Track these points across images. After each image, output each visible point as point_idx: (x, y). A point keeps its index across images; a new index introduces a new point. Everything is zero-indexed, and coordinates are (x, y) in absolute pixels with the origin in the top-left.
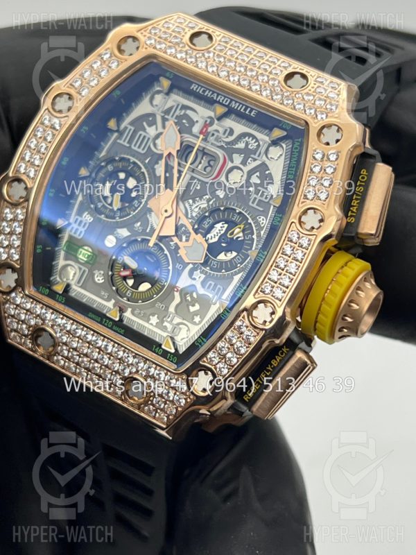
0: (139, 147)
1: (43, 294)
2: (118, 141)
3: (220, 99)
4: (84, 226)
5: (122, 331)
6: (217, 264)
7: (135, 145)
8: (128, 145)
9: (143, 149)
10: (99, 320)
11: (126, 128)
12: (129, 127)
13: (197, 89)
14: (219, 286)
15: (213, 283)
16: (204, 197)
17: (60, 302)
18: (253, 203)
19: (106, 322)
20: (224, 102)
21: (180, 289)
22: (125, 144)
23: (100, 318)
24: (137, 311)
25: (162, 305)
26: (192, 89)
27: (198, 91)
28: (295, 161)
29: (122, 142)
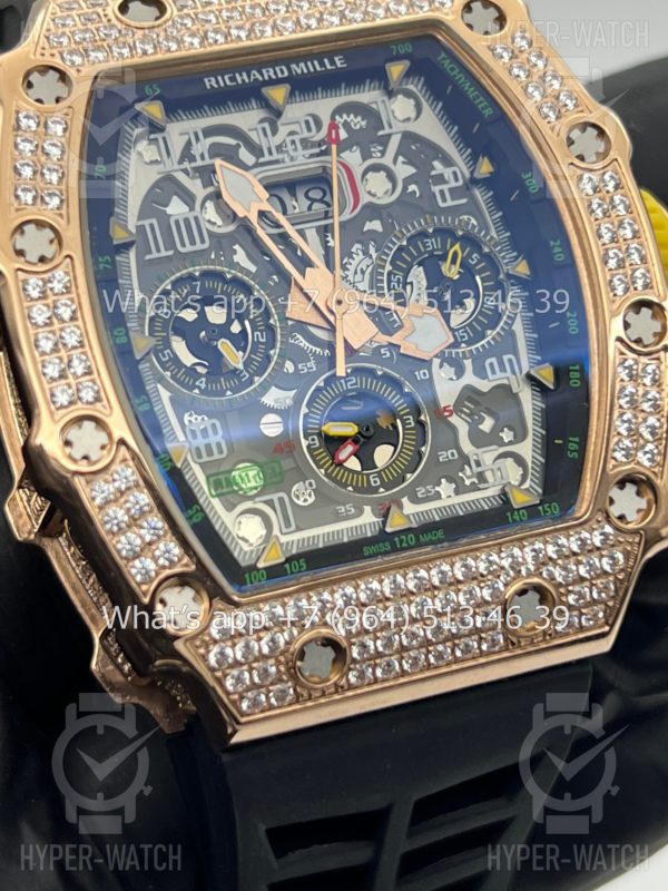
0: (193, 242)
2: (148, 257)
3: (268, 73)
4: (215, 432)
5: (440, 536)
6: (466, 331)
7: (183, 245)
8: (171, 253)
9: (203, 241)
10: (388, 547)
11: (141, 229)
12: (146, 223)
13: (217, 82)
14: (505, 358)
15: (494, 360)
16: (354, 250)
18: (444, 200)
19: (401, 541)
20: (280, 75)
21: (451, 408)
22: (164, 253)
23: (387, 544)
24: (421, 492)
25: (449, 452)
26: (208, 87)
27: (222, 84)
28: (470, 87)
29: (155, 255)
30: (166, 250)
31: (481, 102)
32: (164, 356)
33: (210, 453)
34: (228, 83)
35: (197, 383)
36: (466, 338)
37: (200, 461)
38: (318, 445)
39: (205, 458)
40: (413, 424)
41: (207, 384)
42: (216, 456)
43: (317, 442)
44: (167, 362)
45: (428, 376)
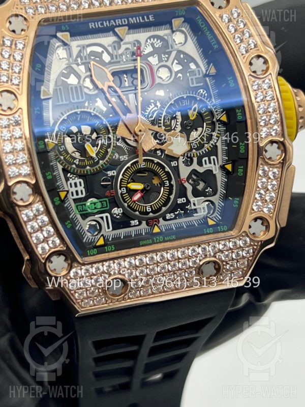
0: (78, 98)
1: (94, 255)
2: (58, 104)
3: (118, 22)
4: (81, 185)
5: (174, 237)
6: (197, 144)
7: (73, 99)
9: (82, 97)
10: (151, 241)
11: (56, 90)
12: (58, 88)
13: (95, 25)
14: (212, 158)
15: (207, 158)
17: (112, 251)
18: (192, 83)
19: (157, 240)
20: (124, 23)
21: (185, 179)
22: (64, 102)
23: (150, 240)
24: (168, 216)
25: (183, 199)
26: (91, 27)
27: (97, 26)
28: (209, 33)
29: (61, 103)
30: (66, 101)
31: (213, 42)
32: (61, 148)
33: (77, 194)
34: (100, 26)
35: (75, 162)
36: (196, 147)
37: (73, 198)
38: (125, 192)
39: (75, 197)
40: (168, 185)
41: (79, 162)
42: (80, 196)
43: (125, 190)
44: (62, 151)
45: (176, 165)
